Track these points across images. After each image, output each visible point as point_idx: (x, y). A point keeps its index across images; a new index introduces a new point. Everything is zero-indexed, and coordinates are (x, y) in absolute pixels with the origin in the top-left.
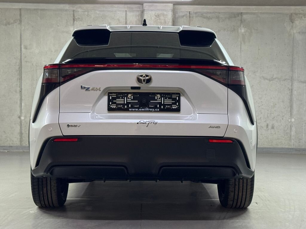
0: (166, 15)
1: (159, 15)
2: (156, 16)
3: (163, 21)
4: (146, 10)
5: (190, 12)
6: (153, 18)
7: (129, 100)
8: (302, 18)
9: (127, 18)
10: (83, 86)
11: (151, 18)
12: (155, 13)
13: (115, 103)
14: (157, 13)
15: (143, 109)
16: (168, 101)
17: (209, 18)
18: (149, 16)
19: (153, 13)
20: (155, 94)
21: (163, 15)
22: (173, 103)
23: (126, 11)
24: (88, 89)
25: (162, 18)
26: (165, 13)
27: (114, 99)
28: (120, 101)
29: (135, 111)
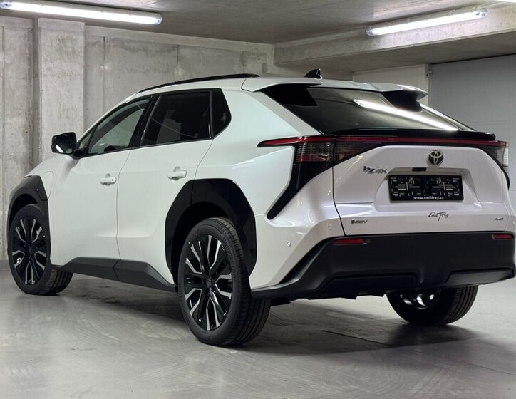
0: (75, 40)
1: (63, 40)
2: (59, 40)
3: (70, 50)
4: (44, 29)
5: (104, 37)
6: (55, 44)
7: (411, 186)
8: (255, 59)
9: (5, 39)
11: (52, 43)
12: (58, 36)
13: (396, 190)
14: (60, 35)
15: (428, 198)
16: (450, 187)
17: (133, 51)
18: (49, 39)
19: (55, 34)
21: (71, 40)
22: (455, 190)
23: (3, 27)
24: (371, 171)
25: (69, 44)
26: (74, 37)
27: (396, 184)
28: (401, 187)
29: (420, 200)
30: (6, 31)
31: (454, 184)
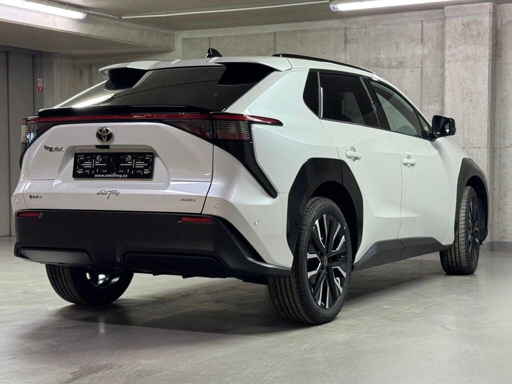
0: (481, 22)
1: (468, 24)
2: (464, 25)
3: (475, 33)
4: (449, 17)
6: (459, 30)
7: (98, 164)
9: (424, 32)
10: (47, 145)
11: (456, 30)
12: (463, 21)
13: (82, 167)
14: (465, 20)
15: (109, 176)
16: (140, 164)
18: (453, 26)
19: (460, 20)
20: (126, 154)
21: (476, 22)
22: (145, 167)
23: (422, 21)
24: (51, 150)
25: (474, 27)
26: (479, 19)
27: (82, 161)
28: (88, 165)
29: (101, 177)
30: (424, 24)
31: (146, 161)
